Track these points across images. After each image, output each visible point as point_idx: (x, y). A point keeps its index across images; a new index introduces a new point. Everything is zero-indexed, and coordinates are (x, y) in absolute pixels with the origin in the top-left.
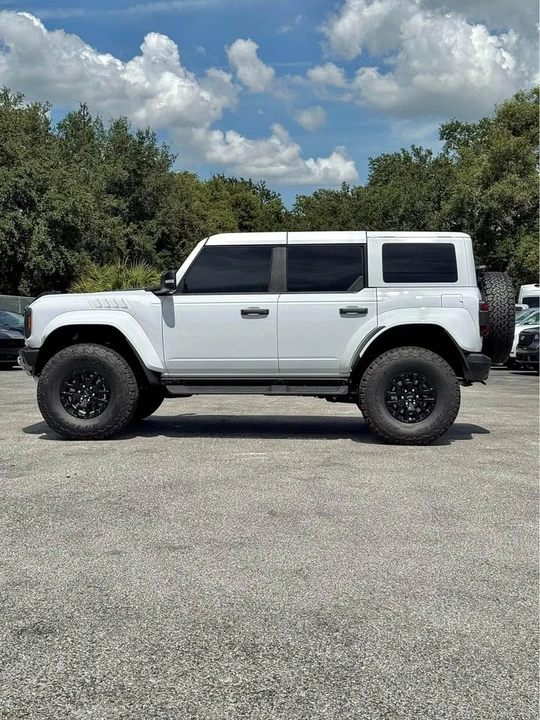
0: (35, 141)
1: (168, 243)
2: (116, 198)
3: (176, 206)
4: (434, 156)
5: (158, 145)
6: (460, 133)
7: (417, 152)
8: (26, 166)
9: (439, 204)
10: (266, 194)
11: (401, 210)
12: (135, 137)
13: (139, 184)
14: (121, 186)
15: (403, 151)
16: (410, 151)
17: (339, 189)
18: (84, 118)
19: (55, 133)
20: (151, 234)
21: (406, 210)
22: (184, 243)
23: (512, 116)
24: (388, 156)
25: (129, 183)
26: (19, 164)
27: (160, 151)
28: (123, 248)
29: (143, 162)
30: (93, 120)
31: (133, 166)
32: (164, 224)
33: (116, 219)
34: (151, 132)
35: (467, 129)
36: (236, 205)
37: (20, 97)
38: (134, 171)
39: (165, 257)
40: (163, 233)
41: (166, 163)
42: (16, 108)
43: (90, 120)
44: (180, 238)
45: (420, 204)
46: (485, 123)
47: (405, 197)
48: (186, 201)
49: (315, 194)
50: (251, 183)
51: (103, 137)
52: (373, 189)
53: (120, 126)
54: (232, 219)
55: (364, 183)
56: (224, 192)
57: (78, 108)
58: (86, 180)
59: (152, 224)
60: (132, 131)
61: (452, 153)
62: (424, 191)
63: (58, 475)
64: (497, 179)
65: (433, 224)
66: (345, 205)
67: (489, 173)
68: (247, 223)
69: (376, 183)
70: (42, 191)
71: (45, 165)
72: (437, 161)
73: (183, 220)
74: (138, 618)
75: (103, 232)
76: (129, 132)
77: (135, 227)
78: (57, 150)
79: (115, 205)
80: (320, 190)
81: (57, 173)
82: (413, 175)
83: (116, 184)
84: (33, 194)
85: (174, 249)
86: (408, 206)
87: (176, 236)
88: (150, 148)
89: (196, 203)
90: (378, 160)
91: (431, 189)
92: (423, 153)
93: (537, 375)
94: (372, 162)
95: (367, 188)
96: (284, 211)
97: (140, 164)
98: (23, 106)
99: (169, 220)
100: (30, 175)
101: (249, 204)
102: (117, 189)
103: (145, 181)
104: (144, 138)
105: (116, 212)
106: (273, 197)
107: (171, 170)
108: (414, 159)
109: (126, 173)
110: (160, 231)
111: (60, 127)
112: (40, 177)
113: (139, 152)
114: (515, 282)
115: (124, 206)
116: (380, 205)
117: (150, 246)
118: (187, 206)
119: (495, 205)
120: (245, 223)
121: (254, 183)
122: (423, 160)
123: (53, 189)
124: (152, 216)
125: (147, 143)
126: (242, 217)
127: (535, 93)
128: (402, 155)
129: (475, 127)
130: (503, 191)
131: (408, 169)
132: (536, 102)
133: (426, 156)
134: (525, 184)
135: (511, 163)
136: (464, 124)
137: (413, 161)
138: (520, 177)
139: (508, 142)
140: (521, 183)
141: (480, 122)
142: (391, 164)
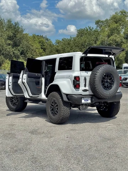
1: (23, 53)
2: (10, 41)
3: (25, 43)
4: (94, 29)
5: (20, 26)
6: (100, 23)
10: (47, 39)
12: (14, 24)
13: (15, 37)
15: (86, 28)
16: (88, 28)
17: (69, 38)
20: (19, 50)
21: (88, 43)
22: (28, 53)
23: (115, 18)
24: (82, 29)
25: (12, 37)
27: (20, 28)
28: (12, 54)
29: (16, 31)
30: (2, 19)
31: (14, 32)
32: (22, 48)
33: (10, 47)
34: (18, 23)
35: (102, 22)
36: (40, 42)
39: (23, 57)
40: (22, 50)
41: (22, 31)
44: (27, 52)
45: (91, 42)
46: (107, 20)
47: (87, 40)
48: (28, 41)
49: (62, 39)
51: (5, 24)
52: (78, 38)
53: (9, 21)
54: (39, 46)
56: (36, 39)
59: (19, 47)
60: (13, 22)
61: (98, 28)
64: (111, 35)
67: (110, 33)
68: (43, 47)
73: (27, 46)
75: (6, 50)
76: (12, 23)
77: (15, 48)
80: (64, 38)
82: (89, 34)
85: (25, 54)
87: (25, 51)
88: (18, 27)
90: (79, 30)
92: (91, 28)
93: (127, 87)
96: (52, 44)
99: (24, 47)
101: (43, 42)
102: (10, 38)
103: (17, 36)
104: (16, 24)
105: (9, 44)
106: (49, 40)
109: (12, 34)
110: (21, 50)
113: (15, 28)
114: (117, 62)
115: (12, 43)
116: (81, 42)
117: (19, 54)
118: (28, 43)
119: (111, 42)
120: (42, 47)
121: (44, 36)
124: (19, 46)
126: (41, 45)
127: (121, 12)
128: (86, 29)
129: (104, 21)
130: (113, 38)
131: (87, 33)
132: (121, 15)
133: (92, 29)
134: (119, 36)
135: (115, 31)
136: (101, 20)
137: (89, 30)
138: (118, 35)
139: (115, 25)
140: (118, 36)
141: (106, 20)
142: (83, 31)
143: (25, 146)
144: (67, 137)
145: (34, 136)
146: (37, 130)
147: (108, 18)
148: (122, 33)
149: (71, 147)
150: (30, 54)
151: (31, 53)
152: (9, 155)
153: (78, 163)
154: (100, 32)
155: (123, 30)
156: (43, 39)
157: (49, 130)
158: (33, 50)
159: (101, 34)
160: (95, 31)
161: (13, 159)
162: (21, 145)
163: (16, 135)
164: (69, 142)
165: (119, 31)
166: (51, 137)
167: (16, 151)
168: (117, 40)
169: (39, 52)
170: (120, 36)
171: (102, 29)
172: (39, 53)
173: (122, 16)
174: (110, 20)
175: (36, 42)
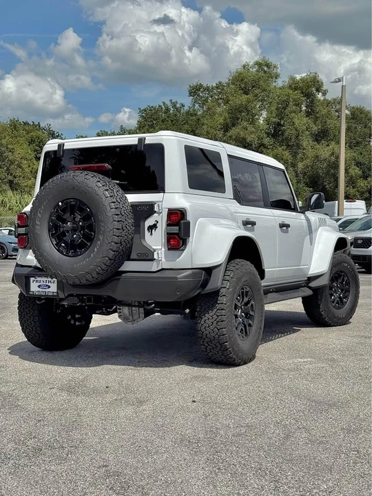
4: (186, 108)
6: (202, 92)
7: (174, 105)
10: (53, 134)
15: (164, 104)
16: (169, 104)
17: (117, 131)
23: (242, 80)
24: (152, 107)
35: (207, 89)
36: (31, 142)
46: (219, 86)
50: (39, 126)
54: (30, 152)
56: (21, 131)
61: (197, 105)
64: (234, 125)
67: (229, 120)
69: (144, 127)
82: (172, 121)
90: (145, 111)
92: (178, 106)
94: (141, 111)
101: (41, 141)
106: (57, 136)
120: (39, 155)
121: (42, 125)
122: (178, 110)
126: (36, 150)
127: (257, 64)
128: (163, 107)
129: (213, 88)
130: (238, 134)
131: (168, 117)
132: (257, 71)
133: (181, 108)
134: (253, 129)
135: (243, 114)
136: (205, 85)
137: (171, 111)
138: (250, 124)
139: (241, 98)
140: (251, 128)
141: (217, 84)
142: (156, 113)
143: (64, 434)
144: (194, 401)
145: (80, 400)
146: (82, 381)
147: (225, 81)
148: (262, 122)
149: (222, 432)
150: (6, 174)
151: (8, 169)
152: (16, 466)
153: (276, 487)
154: (202, 117)
155: (264, 114)
156: (40, 133)
157: (122, 381)
158: (12, 163)
159: (206, 122)
160: (188, 113)
161: (37, 482)
162: (47, 433)
163: (18, 400)
164: (206, 416)
165: (254, 115)
166: (141, 402)
167: (38, 451)
168: (248, 139)
169: (30, 168)
170: (257, 128)
171: (209, 109)
172: (31, 172)
173: (262, 74)
174: (228, 84)
175: (22, 140)
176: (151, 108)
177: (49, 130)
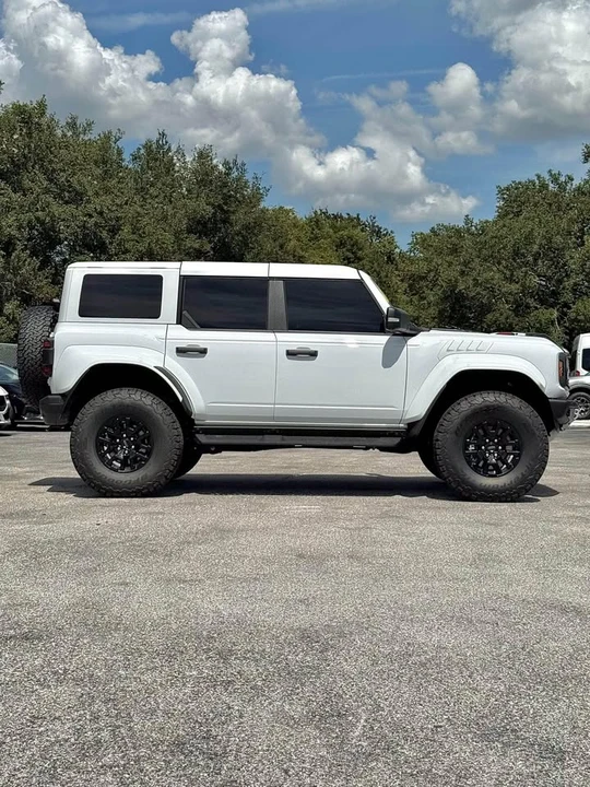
0: (106, 175)
2: (200, 238)
3: (269, 246)
4: (576, 183)
5: (249, 177)
7: (555, 179)
8: (96, 204)
9: (582, 237)
10: (377, 232)
11: (536, 247)
12: (221, 168)
13: (225, 221)
14: (205, 225)
15: (539, 177)
16: (547, 177)
17: (461, 224)
18: (162, 147)
19: (130, 166)
21: (541, 247)
24: (520, 183)
25: (213, 221)
26: (88, 202)
27: (250, 184)
29: (230, 197)
30: (174, 148)
31: (218, 200)
34: (239, 162)
36: (341, 244)
37: (89, 125)
38: (220, 205)
41: (257, 197)
42: (86, 138)
43: (169, 148)
45: (558, 239)
47: (539, 232)
48: (280, 241)
49: (433, 230)
50: (358, 219)
51: (185, 168)
52: (501, 223)
53: (204, 156)
54: (335, 261)
55: (491, 216)
56: (327, 229)
57: (155, 137)
58: (165, 218)
60: (218, 161)
62: (564, 224)
63: (89, 523)
65: (575, 263)
66: (468, 242)
69: (506, 215)
70: (114, 231)
71: (118, 201)
72: (579, 189)
74: (126, 629)
76: (214, 162)
78: (131, 184)
79: (197, 246)
80: (439, 225)
81: (130, 211)
82: (550, 205)
83: (199, 222)
84: (104, 234)
86: (544, 242)
88: (238, 179)
89: (292, 243)
90: (508, 189)
91: (572, 221)
92: (562, 179)
94: (501, 191)
95: (495, 222)
96: (397, 250)
97: (227, 198)
98: (93, 135)
100: (101, 213)
101: (356, 243)
102: (200, 227)
103: (233, 217)
104: (230, 168)
105: (198, 254)
106: (385, 235)
107: (262, 205)
108: (551, 186)
109: (210, 209)
111: (135, 158)
112: (113, 215)
113: (225, 185)
115: (208, 247)
116: (510, 241)
118: (281, 247)
121: (363, 219)
122: (562, 187)
123: (126, 229)
125: (235, 174)
126: (347, 259)
128: (537, 182)
131: (544, 199)
133: (566, 183)
137: (550, 189)
142: (524, 192)
156: (357, 231)
160: (578, 191)
175: (326, 243)
176: (517, 185)
177: (373, 226)
